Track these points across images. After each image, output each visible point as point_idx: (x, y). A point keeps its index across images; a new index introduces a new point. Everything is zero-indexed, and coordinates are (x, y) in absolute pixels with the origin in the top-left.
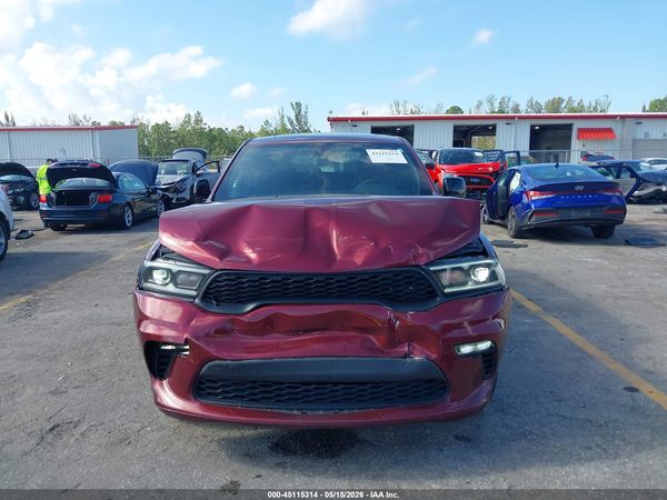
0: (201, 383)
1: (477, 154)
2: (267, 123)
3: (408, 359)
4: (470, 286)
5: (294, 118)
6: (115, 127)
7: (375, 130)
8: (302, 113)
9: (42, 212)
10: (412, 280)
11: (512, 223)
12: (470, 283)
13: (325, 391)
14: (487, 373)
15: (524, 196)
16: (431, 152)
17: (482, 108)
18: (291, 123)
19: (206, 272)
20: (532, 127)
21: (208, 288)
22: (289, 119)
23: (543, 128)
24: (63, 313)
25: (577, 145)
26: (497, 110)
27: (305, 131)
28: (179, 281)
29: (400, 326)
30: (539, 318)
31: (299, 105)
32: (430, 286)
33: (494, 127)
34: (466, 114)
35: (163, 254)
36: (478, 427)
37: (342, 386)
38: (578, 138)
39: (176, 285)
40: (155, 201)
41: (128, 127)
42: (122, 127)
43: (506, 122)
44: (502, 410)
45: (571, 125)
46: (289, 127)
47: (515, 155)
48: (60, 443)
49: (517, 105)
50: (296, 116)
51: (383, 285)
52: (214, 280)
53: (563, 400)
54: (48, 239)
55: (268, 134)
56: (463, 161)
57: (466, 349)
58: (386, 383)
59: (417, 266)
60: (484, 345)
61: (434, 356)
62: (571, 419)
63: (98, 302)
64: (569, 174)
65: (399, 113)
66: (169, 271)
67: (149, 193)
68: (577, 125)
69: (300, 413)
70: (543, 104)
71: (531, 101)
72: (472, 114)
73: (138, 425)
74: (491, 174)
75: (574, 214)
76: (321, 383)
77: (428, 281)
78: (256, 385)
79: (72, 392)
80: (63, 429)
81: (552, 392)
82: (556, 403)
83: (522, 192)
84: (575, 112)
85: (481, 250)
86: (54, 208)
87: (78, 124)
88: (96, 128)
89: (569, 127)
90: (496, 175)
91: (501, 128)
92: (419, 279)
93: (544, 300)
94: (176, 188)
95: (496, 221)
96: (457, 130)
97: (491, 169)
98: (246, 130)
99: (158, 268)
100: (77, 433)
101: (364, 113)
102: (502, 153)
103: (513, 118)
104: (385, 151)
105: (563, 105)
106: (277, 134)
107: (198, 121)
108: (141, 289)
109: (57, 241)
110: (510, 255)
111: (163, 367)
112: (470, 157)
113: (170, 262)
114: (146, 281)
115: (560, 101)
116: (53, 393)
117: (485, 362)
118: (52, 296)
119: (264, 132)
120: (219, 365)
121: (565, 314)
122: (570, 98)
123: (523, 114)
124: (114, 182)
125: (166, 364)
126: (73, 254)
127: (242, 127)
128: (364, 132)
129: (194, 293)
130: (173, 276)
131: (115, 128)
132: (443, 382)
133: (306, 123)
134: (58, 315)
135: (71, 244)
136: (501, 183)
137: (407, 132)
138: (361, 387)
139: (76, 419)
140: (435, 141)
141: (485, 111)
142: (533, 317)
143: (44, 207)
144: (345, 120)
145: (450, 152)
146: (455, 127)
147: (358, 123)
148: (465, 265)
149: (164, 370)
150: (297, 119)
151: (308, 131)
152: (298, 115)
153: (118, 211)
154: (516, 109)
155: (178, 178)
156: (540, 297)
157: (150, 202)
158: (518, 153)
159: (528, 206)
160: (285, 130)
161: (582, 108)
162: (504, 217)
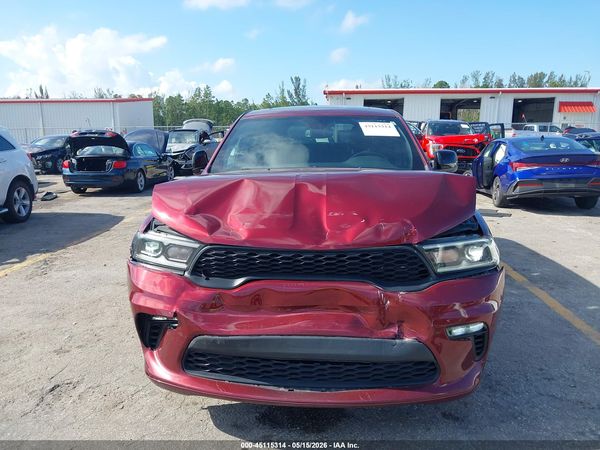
0: (190, 356)
1: (463, 126)
2: (268, 96)
3: (397, 341)
4: (464, 266)
5: (293, 92)
6: (134, 99)
7: (367, 103)
8: (301, 86)
9: (64, 177)
10: (404, 259)
11: (496, 192)
12: (464, 263)
13: (313, 370)
14: (478, 354)
15: (509, 167)
16: (420, 124)
17: (467, 83)
18: (291, 96)
19: (197, 246)
20: (515, 101)
21: (198, 262)
22: (289, 92)
23: (526, 102)
24: (74, 272)
25: (558, 119)
26: (481, 85)
27: (303, 104)
28: (170, 254)
29: (390, 306)
30: (525, 289)
31: (298, 79)
32: (423, 266)
33: (479, 101)
34: (452, 89)
35: (156, 227)
36: (466, 404)
37: (330, 365)
38: (560, 111)
39: (167, 258)
40: (166, 167)
41: (146, 100)
42: (141, 99)
43: (490, 95)
44: (490, 388)
45: (553, 99)
46: (288, 100)
47: (499, 127)
48: (58, 404)
49: (501, 81)
50: (296, 90)
51: (374, 263)
52: (204, 254)
53: (553, 379)
54: (68, 201)
55: (269, 106)
56: (450, 132)
57: (458, 331)
58: (375, 364)
59: (410, 245)
60: (476, 327)
61: (424, 338)
62: (561, 399)
63: (106, 262)
64: (552, 146)
65: (390, 87)
66: (161, 243)
67: (161, 160)
68: (559, 98)
69: (287, 390)
70: (526, 79)
71: (514, 76)
72: (458, 89)
73: (132, 389)
74: (476, 145)
75: (558, 186)
76: (309, 362)
77: (421, 261)
78: (243, 361)
79: (75, 351)
80: (63, 389)
81: (541, 370)
82: (546, 382)
83: (507, 163)
84: (555, 86)
85: (476, 229)
86: (76, 173)
87: (102, 97)
88: (118, 100)
89: (552, 100)
90: (482, 146)
91: (486, 101)
92: (411, 258)
93: (529, 270)
94: (184, 155)
95: (481, 190)
96: (444, 103)
97: (476, 140)
98: (250, 103)
99: (150, 241)
100: (75, 394)
101: (357, 87)
102: (487, 126)
103: (498, 92)
104: (377, 124)
105: (545, 80)
106: (277, 106)
107: (208, 94)
108: (134, 260)
109: (77, 203)
110: (495, 224)
111: (154, 337)
112: (456, 129)
113: (162, 234)
114: (139, 253)
115: (542, 75)
116: (58, 352)
117: (476, 344)
118: (68, 255)
119: (267, 105)
120: (207, 340)
121: (550, 285)
122: (552, 73)
123: (507, 88)
124: (128, 149)
125: (157, 334)
126: (90, 215)
127: (246, 100)
128: (357, 104)
129: (184, 266)
130: (164, 249)
131: (134, 101)
132: (433, 364)
133: (304, 96)
134: (70, 274)
135: (89, 206)
136: (487, 155)
137: (397, 105)
138: (348, 367)
139: (75, 380)
140: (423, 113)
141: (470, 86)
142: (519, 288)
143: (67, 171)
144: (340, 93)
145: (436, 124)
146: (442, 100)
147: (351, 96)
148: (459, 244)
149: (155, 340)
150: (296, 92)
151: (306, 104)
152: (297, 90)
153: (131, 176)
154: (500, 84)
155: (186, 147)
156: (525, 267)
157: (161, 168)
158: (502, 125)
159: (513, 177)
160: (286, 104)
161: (562, 82)
162: (489, 187)
